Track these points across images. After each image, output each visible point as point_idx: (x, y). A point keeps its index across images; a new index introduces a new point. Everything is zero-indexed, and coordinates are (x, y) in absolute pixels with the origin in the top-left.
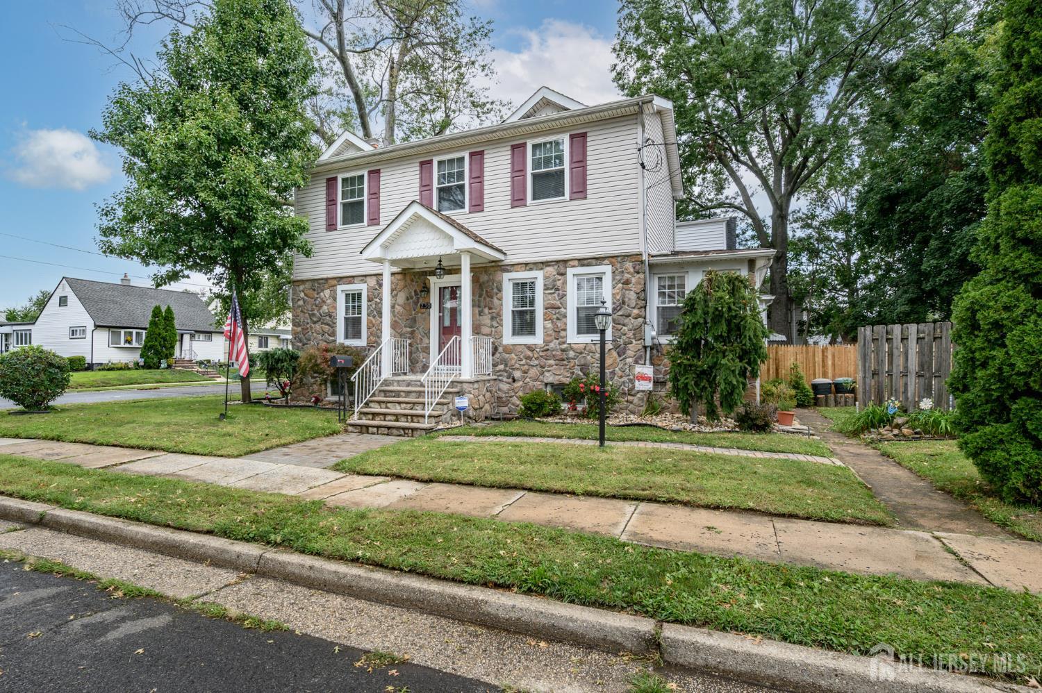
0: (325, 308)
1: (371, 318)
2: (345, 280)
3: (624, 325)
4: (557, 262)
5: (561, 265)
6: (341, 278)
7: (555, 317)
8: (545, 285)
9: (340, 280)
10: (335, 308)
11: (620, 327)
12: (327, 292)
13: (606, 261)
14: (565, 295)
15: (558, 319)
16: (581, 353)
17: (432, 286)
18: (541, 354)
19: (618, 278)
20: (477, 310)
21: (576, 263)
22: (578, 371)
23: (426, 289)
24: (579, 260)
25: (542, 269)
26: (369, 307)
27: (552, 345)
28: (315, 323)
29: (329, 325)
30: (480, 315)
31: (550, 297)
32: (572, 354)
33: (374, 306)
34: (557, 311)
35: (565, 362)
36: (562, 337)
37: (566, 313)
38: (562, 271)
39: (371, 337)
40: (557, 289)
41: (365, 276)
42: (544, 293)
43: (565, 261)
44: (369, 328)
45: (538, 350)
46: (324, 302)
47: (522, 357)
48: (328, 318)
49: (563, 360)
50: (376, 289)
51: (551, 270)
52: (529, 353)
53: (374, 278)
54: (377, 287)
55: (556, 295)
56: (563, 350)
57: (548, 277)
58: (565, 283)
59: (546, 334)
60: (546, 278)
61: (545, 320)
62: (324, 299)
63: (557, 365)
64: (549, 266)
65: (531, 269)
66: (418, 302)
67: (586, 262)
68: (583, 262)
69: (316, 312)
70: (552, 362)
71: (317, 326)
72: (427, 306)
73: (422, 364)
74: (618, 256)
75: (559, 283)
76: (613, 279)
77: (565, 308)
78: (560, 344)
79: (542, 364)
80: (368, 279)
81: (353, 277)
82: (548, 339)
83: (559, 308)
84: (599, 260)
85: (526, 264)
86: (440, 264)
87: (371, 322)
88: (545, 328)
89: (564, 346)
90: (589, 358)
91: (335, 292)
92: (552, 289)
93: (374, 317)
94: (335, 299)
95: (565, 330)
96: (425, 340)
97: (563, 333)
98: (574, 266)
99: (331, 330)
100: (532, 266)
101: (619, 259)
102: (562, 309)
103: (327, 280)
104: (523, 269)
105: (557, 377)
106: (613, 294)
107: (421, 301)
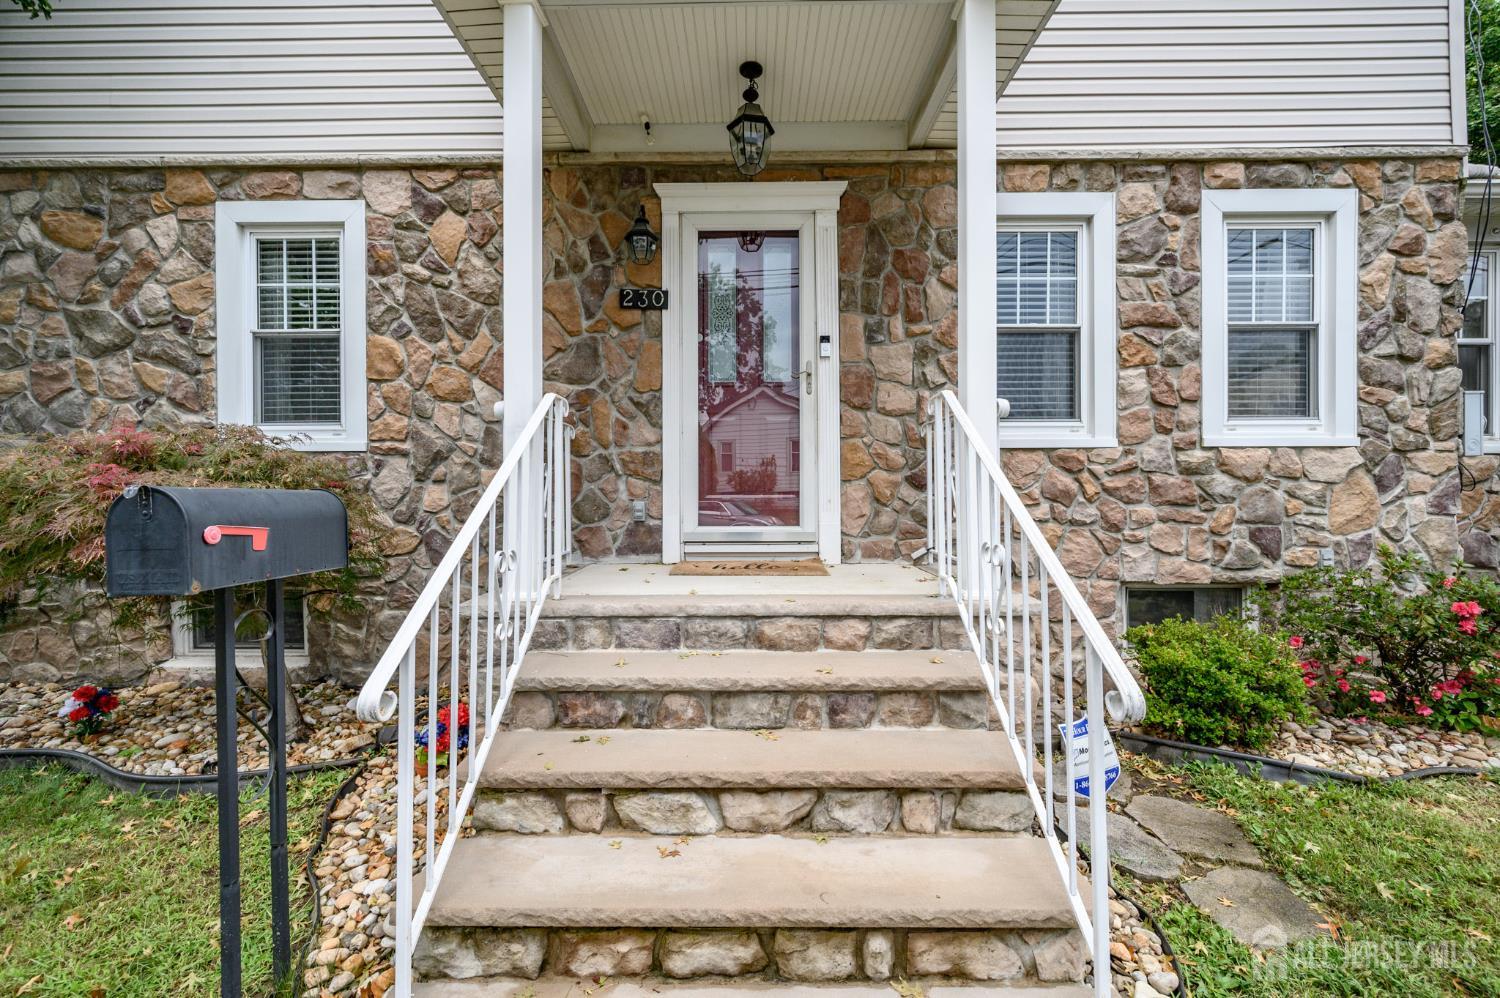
0: (154, 293)
1: (387, 340)
2: (256, 179)
3: (1399, 389)
4: (1170, 163)
5: (1184, 174)
6: (237, 171)
7: (1157, 354)
8: (1123, 243)
9: (230, 176)
10: (208, 294)
11: (1386, 394)
12: (164, 229)
13: (1339, 176)
14: (1196, 282)
15: (1171, 363)
16: (1257, 479)
17: (669, 223)
18: (1107, 481)
19: (1383, 230)
20: (859, 321)
21: (1238, 172)
22: (1238, 539)
23: (643, 233)
24: (1249, 162)
25: (1111, 187)
26: (373, 297)
27: (1149, 452)
28: (101, 352)
29: (174, 362)
30: (871, 340)
31: (1140, 285)
32: (1222, 483)
33: (400, 292)
34: (1168, 335)
35: (1195, 511)
36: (1182, 426)
37: (1199, 343)
38: (1186, 198)
39: (389, 417)
40: (1170, 260)
41: (359, 169)
42: (1120, 274)
43: (1199, 164)
44: (376, 379)
45: (1099, 469)
46: (149, 267)
47: (1036, 493)
48: (169, 333)
49: (1189, 502)
50: (410, 226)
51: (1143, 194)
52: (1065, 481)
53: (402, 181)
54: (413, 216)
55: (1160, 279)
56: (1188, 471)
57: (1135, 217)
58: (1194, 240)
59: (1126, 416)
60: (1126, 218)
61: (1123, 364)
62: (151, 255)
63: (1163, 520)
64: (1139, 177)
65: (1072, 185)
66: (606, 283)
67: (1272, 172)
68: (1261, 169)
69: (105, 306)
70: (1146, 510)
71: (112, 364)
72: (650, 300)
73: (628, 521)
74: (1384, 160)
75: (1175, 241)
76: (1365, 234)
77: (1195, 327)
78: (1177, 448)
79: (1115, 516)
80: (372, 183)
81: (299, 169)
82: (1135, 429)
83: (1173, 326)
84: (1314, 167)
85: (1057, 165)
87: (390, 355)
88: (1122, 392)
89: (1196, 456)
90: (1279, 495)
91: (206, 225)
92: (1146, 258)
93: (402, 335)
94: (205, 259)
95: (1194, 401)
96: (641, 430)
97: (1186, 413)
98: (1230, 185)
99: (191, 383)
100: (1076, 172)
101: (1389, 169)
102: (1184, 329)
103: (160, 173)
104: (1043, 181)
105: (1169, 563)
106: (1363, 286)
107: (619, 278)
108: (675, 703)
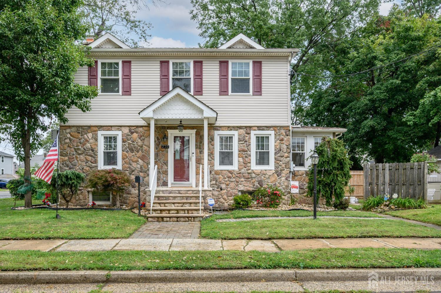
0: (88, 145)
1: (125, 153)
2: (105, 128)
3: (280, 161)
4: (246, 127)
5: (248, 129)
6: (101, 126)
7: (244, 156)
8: (239, 139)
9: (101, 127)
10: (97, 145)
11: (278, 162)
12: (90, 135)
13: (272, 129)
14: (250, 145)
15: (246, 157)
16: (258, 175)
17: (169, 135)
18: (237, 175)
19: (278, 137)
20: (198, 151)
21: (256, 128)
22: (256, 184)
23: (165, 137)
24: (258, 127)
25: (237, 130)
26: (123, 146)
27: (243, 171)
28: (79, 154)
29: (91, 156)
30: (200, 153)
31: (242, 145)
32: (254, 175)
33: (127, 145)
34: (246, 153)
35: (250, 180)
36: (248, 167)
37: (250, 154)
38: (248, 132)
39: (125, 165)
40: (246, 141)
41: (121, 126)
42: (238, 143)
43: (250, 127)
44: (123, 159)
45: (235, 173)
46: (87, 141)
47: (226, 177)
48: (90, 151)
49: (249, 178)
50: (129, 135)
51: (242, 131)
52: (230, 175)
53: (128, 128)
54: (129, 134)
55: (245, 144)
56: (249, 173)
57: (241, 135)
58: (250, 138)
59: (240, 165)
60: (239, 135)
61: (239, 157)
62: (88, 139)
63: (245, 181)
64: (241, 129)
65: (231, 130)
66: (159, 144)
67: (261, 128)
68: (260, 128)
69: (80, 147)
70: (243, 179)
71: (81, 156)
72: (167, 147)
73: (162, 181)
74: (278, 127)
75: (247, 138)
76: (275, 138)
77: (250, 152)
78: (247, 170)
79: (237, 180)
80: (123, 128)
81: (111, 126)
82: (241, 167)
83: (247, 151)
84: (268, 128)
85: (229, 127)
86: (181, 123)
87: (126, 155)
88: (239, 161)
89: (250, 171)
90: (263, 177)
91: (97, 135)
92: (242, 141)
93: (127, 152)
94: (96, 140)
95: (250, 163)
96: (165, 167)
97: (249, 165)
98: (255, 130)
99: (94, 159)
100: (232, 128)
101: (278, 128)
102: (248, 152)
103: (90, 127)
104: (227, 129)
105: (246, 188)
106: (275, 146)
107: (161, 144)
108: (170, 198)
